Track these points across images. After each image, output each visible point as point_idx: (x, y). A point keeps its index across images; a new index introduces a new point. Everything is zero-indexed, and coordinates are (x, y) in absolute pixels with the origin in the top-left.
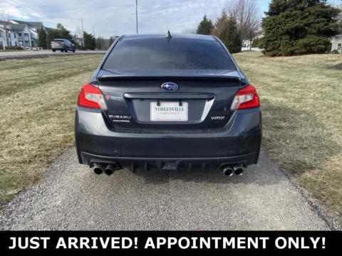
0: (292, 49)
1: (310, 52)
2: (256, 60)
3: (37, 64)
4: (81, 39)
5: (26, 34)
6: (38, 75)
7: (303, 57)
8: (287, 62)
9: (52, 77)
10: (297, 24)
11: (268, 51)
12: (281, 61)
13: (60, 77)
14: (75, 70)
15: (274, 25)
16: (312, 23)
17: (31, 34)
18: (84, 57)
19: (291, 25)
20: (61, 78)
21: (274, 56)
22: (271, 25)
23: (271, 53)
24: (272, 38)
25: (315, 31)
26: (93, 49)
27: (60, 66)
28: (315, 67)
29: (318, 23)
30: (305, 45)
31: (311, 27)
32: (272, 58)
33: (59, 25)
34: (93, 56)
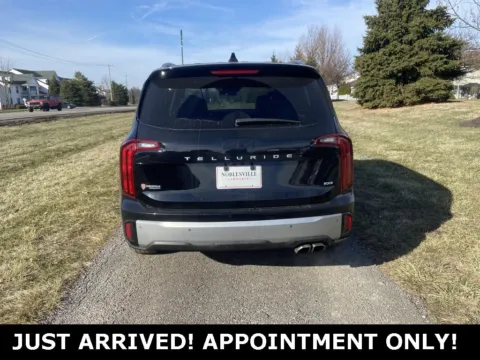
0: (400, 98)
1: (426, 100)
2: (350, 114)
3: (36, 132)
4: (108, 92)
5: (33, 88)
6: (31, 152)
7: (418, 108)
8: (396, 116)
9: (53, 154)
10: (406, 64)
11: (366, 101)
12: (387, 116)
13: (64, 152)
14: (91, 139)
15: (372, 65)
16: (426, 61)
17: (40, 87)
18: (107, 118)
19: (397, 65)
20: (66, 155)
21: (375, 107)
22: (368, 66)
23: (370, 104)
24: (371, 84)
25: (430, 72)
26: (125, 104)
27: (70, 134)
28: (440, 123)
29: (433, 61)
30: (418, 92)
31: (425, 66)
32: (373, 111)
33: (78, 74)
34: (123, 114)
